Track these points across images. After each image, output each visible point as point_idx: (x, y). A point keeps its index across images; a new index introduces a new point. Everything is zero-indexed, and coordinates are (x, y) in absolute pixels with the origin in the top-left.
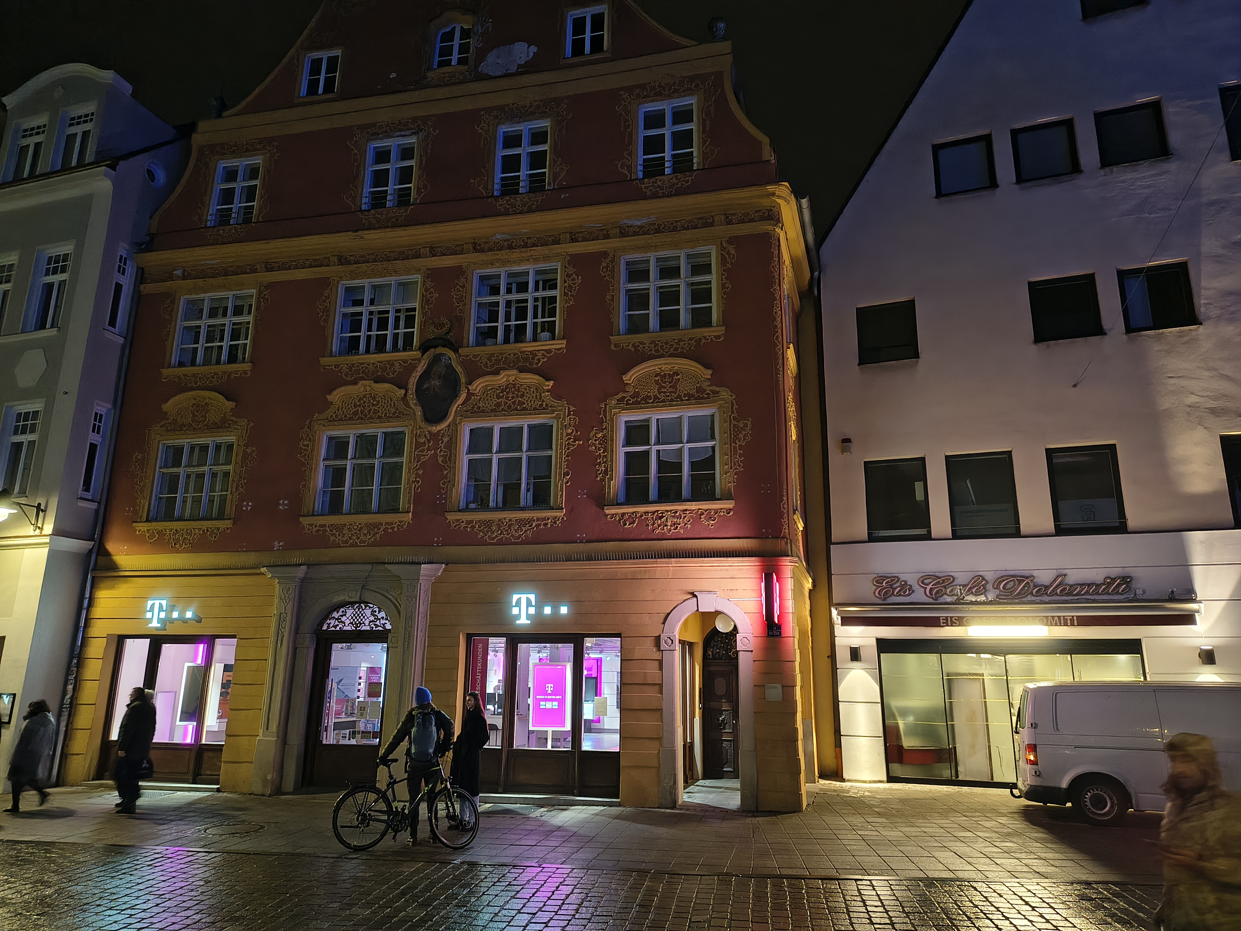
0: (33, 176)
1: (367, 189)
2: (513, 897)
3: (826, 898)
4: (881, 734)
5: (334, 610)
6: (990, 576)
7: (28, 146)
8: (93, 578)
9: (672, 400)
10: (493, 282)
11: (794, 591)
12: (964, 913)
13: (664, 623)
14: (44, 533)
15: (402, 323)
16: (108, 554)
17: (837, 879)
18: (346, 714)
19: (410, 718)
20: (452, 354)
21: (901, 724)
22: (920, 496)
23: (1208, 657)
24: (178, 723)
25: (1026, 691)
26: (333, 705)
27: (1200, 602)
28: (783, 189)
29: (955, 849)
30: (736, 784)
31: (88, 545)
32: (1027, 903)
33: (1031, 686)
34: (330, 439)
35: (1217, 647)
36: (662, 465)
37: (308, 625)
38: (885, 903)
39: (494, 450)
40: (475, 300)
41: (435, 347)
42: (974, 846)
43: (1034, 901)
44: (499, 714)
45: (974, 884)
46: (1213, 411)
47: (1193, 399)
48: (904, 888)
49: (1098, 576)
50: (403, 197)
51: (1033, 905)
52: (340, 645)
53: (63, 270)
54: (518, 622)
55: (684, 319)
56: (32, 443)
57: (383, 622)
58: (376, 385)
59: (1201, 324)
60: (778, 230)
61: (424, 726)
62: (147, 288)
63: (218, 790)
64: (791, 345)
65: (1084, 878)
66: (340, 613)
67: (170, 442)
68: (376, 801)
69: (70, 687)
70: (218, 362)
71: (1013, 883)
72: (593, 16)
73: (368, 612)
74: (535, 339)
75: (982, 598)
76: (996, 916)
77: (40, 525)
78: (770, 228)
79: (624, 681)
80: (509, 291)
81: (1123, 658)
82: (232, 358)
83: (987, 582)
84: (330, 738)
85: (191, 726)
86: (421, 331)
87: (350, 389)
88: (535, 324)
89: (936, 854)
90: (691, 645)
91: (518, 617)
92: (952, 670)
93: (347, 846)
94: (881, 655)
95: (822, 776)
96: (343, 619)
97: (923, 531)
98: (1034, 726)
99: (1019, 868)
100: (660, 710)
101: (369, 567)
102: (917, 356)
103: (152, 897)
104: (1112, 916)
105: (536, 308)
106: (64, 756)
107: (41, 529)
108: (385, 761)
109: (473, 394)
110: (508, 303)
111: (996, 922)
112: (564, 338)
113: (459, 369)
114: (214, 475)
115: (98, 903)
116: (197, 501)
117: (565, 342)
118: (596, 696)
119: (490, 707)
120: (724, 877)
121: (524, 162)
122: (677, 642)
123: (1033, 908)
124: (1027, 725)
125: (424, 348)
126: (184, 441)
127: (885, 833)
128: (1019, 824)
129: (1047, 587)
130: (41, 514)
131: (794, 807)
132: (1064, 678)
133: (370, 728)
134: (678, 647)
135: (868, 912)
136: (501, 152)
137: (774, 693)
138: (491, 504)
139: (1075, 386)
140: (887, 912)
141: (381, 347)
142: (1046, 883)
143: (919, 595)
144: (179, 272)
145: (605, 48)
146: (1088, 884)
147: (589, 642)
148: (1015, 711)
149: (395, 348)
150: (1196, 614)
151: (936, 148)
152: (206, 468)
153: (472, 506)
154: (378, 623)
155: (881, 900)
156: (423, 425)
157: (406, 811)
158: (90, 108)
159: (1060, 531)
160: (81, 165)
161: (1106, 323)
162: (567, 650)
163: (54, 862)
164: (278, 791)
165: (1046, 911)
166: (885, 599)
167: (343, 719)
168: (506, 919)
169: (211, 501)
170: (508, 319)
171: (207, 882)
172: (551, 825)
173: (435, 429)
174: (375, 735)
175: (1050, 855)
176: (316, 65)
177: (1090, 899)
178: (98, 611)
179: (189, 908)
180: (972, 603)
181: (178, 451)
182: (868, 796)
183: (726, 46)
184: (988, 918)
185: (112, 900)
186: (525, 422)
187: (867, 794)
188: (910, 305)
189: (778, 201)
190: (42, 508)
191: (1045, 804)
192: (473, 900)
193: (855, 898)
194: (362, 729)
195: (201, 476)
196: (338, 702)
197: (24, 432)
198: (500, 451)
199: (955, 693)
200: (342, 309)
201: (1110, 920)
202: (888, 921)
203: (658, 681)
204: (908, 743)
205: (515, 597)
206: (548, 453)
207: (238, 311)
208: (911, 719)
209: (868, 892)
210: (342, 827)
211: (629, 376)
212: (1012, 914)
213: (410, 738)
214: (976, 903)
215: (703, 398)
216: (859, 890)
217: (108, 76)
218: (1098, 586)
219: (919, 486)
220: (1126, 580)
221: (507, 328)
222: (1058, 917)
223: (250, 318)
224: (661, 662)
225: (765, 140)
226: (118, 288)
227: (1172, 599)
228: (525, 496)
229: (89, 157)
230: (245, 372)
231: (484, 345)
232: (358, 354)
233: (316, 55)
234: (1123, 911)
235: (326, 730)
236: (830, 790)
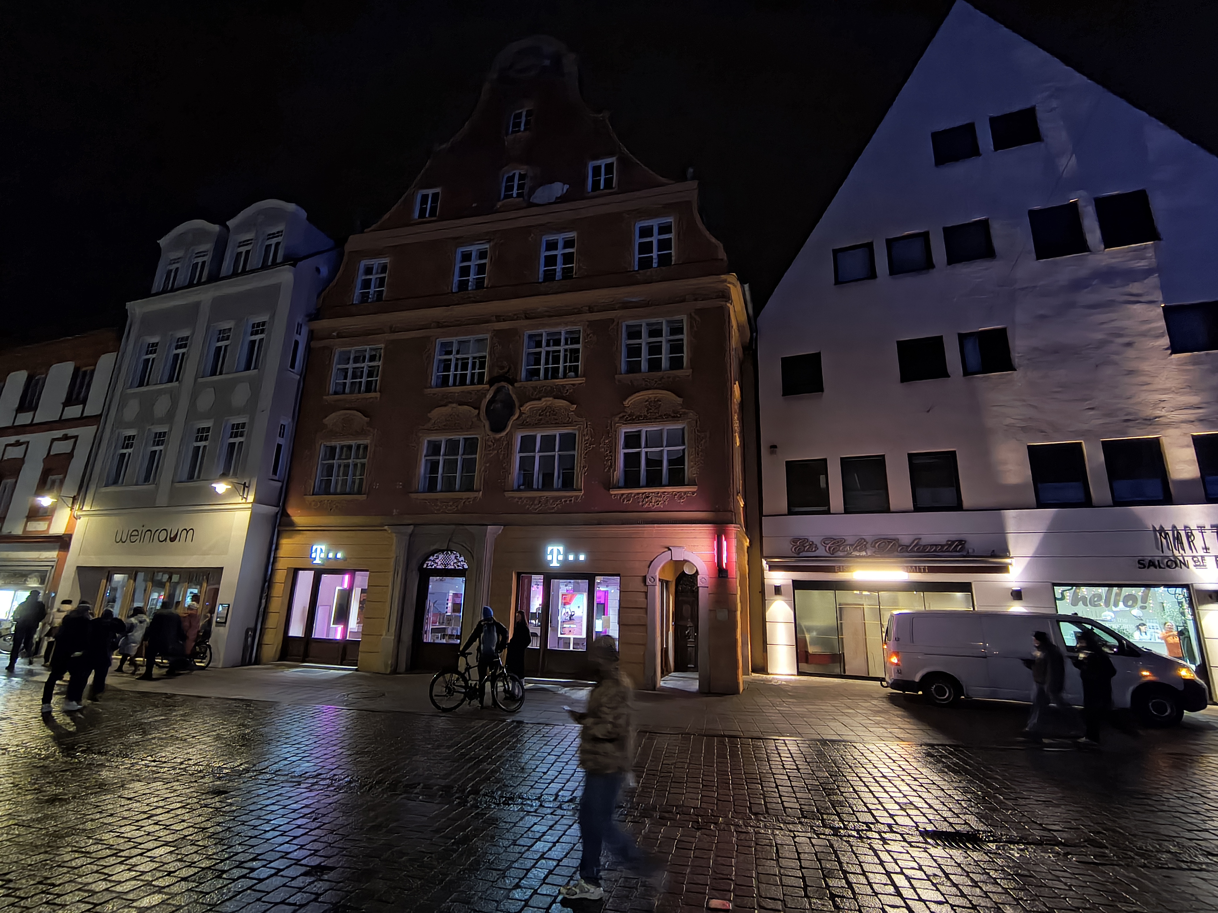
0: (244, 272)
1: (456, 278)
2: (545, 745)
3: (754, 751)
4: (794, 644)
5: (430, 556)
6: (869, 539)
7: (242, 252)
8: (278, 531)
9: (656, 418)
10: (538, 339)
11: (737, 547)
12: (847, 763)
13: (649, 567)
14: (248, 501)
15: (477, 366)
16: (288, 516)
17: (762, 739)
18: (439, 623)
19: (479, 628)
20: (510, 387)
21: (808, 637)
22: (823, 485)
23: (1017, 595)
24: (332, 626)
25: (892, 616)
26: (430, 617)
27: (1012, 557)
28: (732, 278)
29: (842, 721)
30: (696, 675)
31: (276, 509)
32: (890, 758)
33: (896, 612)
34: (429, 442)
35: (1024, 588)
36: (649, 462)
37: (414, 565)
38: (793, 755)
39: (537, 449)
40: (525, 350)
41: (499, 382)
42: (855, 719)
43: (894, 756)
44: (538, 626)
45: (855, 744)
46: (1023, 429)
47: (1009, 421)
48: (807, 746)
49: (942, 539)
50: (479, 283)
51: (894, 759)
52: (435, 578)
53: (262, 331)
54: (551, 565)
55: (665, 364)
56: (241, 443)
57: (462, 563)
58: (460, 407)
59: (1015, 370)
60: (729, 305)
61: (490, 632)
62: (313, 344)
63: (356, 670)
64: (737, 383)
65: (929, 741)
66: (435, 557)
67: (328, 444)
68: (458, 679)
69: (264, 601)
70: (359, 392)
71: (881, 744)
72: (606, 165)
73: (453, 557)
74: (565, 376)
75: (864, 553)
76: (869, 766)
77: (245, 496)
78: (724, 303)
79: (622, 605)
80: (548, 345)
81: (959, 595)
82: (368, 390)
83: (867, 543)
84: (428, 638)
85: (340, 628)
86: (490, 372)
87: (443, 410)
88: (565, 367)
89: (829, 724)
90: (667, 582)
91: (551, 561)
92: (842, 602)
93: (438, 707)
94: (796, 591)
95: (753, 671)
96: (437, 561)
97: (825, 508)
98: (897, 639)
99: (886, 735)
100: (645, 625)
101: (453, 527)
102: (821, 390)
103: (311, 737)
104: (948, 767)
105: (566, 356)
106: (260, 645)
107: (246, 499)
108: (464, 654)
109: (524, 413)
110: (548, 353)
111: (869, 770)
112: (584, 376)
113: (514, 396)
114: (355, 465)
115: (278, 739)
116: (345, 482)
117: (584, 379)
118: (604, 615)
119: (533, 621)
120: (686, 736)
121: (559, 260)
122: (658, 580)
123: (894, 761)
124: (892, 638)
125: (491, 383)
126: (337, 443)
127: (795, 709)
128: (886, 705)
129: (908, 546)
130: (246, 489)
131: (733, 690)
132: (918, 607)
133: (454, 633)
134: (658, 583)
135: (782, 761)
136: (544, 254)
137: (722, 615)
138: (535, 486)
139: (928, 411)
140: (795, 761)
141: (463, 382)
142: (903, 744)
143: (821, 551)
144: (335, 334)
145: (614, 186)
146: (932, 746)
147: (598, 580)
148: (884, 630)
149: (472, 383)
150: (1010, 566)
151: (836, 252)
152: (350, 461)
153: (522, 487)
154: (459, 564)
155: (791, 753)
156: (490, 433)
157: (477, 687)
158: (281, 227)
159: (917, 509)
160: (275, 264)
161: (950, 369)
162: (584, 583)
163: (252, 712)
164: (395, 671)
165: (903, 764)
166: (799, 554)
167: (437, 626)
168: (540, 758)
169: (354, 482)
170: (547, 363)
171: (347, 729)
172: (573, 699)
173: (498, 436)
174: (458, 637)
175: (906, 726)
176: (425, 198)
177: (932, 756)
178: (282, 553)
179: (335, 745)
180: (857, 557)
181: (333, 449)
182: (784, 685)
183: (694, 184)
184: (863, 767)
185: (287, 738)
186: (557, 432)
187: (783, 683)
188: (818, 356)
189: (728, 285)
190: (247, 485)
191: (904, 692)
192: (519, 745)
193: (773, 752)
194: (450, 633)
195: (347, 466)
196: (434, 615)
197: (236, 436)
198: (539, 452)
199: (844, 617)
200: (438, 357)
201: (946, 770)
202: (795, 768)
203: (645, 606)
204: (811, 650)
205: (549, 548)
206: (572, 453)
207: (372, 358)
208: (814, 634)
209: (782, 748)
210: (436, 696)
211: (627, 401)
212: (879, 765)
213: (480, 640)
214: (855, 757)
215: (677, 417)
216: (776, 746)
217: (291, 207)
218: (943, 546)
219: (822, 477)
220: (962, 542)
221: (546, 370)
222: (911, 767)
223: (380, 363)
224: (646, 593)
225: (720, 245)
226: (297, 343)
227: (994, 556)
228: (557, 481)
229: (279, 260)
230: (376, 398)
231: (531, 380)
232: (448, 386)
233: (425, 192)
234: (955, 764)
235: (426, 633)
236: (759, 680)
